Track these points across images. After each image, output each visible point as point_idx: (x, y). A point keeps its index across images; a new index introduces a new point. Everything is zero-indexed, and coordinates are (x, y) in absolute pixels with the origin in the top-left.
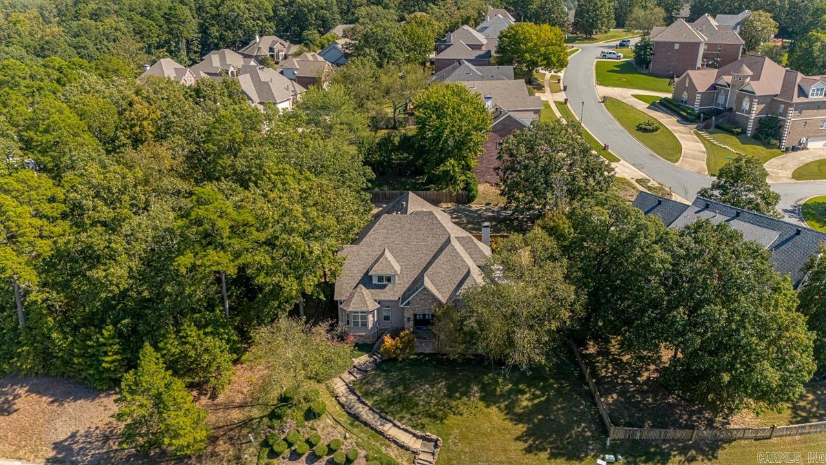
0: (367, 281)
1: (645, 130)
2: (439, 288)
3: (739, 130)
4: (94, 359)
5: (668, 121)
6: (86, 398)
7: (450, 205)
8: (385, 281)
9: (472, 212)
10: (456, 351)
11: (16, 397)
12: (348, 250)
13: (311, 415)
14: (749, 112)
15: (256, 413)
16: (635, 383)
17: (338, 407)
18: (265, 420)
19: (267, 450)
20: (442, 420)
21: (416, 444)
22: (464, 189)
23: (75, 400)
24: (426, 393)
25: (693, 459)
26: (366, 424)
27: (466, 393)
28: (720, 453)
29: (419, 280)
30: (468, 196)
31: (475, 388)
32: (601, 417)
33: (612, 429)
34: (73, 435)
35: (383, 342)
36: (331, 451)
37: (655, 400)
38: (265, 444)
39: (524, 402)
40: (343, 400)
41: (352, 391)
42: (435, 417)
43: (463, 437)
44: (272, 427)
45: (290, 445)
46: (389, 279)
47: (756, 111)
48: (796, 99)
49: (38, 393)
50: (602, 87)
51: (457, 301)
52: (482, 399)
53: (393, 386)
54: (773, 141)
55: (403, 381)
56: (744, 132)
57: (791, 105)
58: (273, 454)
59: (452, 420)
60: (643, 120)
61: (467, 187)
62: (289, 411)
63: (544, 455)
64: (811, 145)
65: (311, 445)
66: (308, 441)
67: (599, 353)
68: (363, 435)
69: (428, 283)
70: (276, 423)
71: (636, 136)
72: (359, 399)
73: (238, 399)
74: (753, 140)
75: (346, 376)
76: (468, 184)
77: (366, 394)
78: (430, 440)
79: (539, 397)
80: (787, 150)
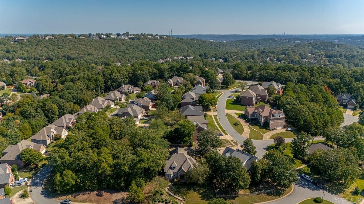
0: (170, 168)
1: (235, 125)
2: (185, 169)
3: (259, 125)
4: (119, 185)
5: (242, 121)
6: (117, 193)
7: (186, 148)
8: (174, 168)
9: (191, 149)
10: (188, 182)
11: (102, 193)
12: (167, 162)
13: (162, 194)
14: (261, 120)
15: (151, 194)
16: (223, 187)
17: (166, 193)
18: (153, 196)
19: (154, 201)
20: (186, 195)
21: (181, 199)
22: (190, 144)
23: (115, 193)
24: (183, 190)
25: (231, 200)
26: (172, 196)
27: (190, 190)
28: (236, 199)
29: (181, 168)
30: (191, 145)
31: (192, 189)
32: (215, 193)
33: (217, 195)
34: (116, 200)
35: (174, 180)
36: (166, 200)
37: (226, 190)
38: (153, 200)
39: (201, 191)
40: (167, 192)
41: (169, 190)
42: (184, 194)
43: (190, 198)
44: (154, 197)
45: (158, 200)
46: (175, 167)
47: (263, 120)
48: (272, 118)
49: (106, 192)
50: (227, 110)
51: (188, 172)
52: (193, 191)
53: (176, 189)
54: (267, 128)
55: (178, 188)
56: (261, 125)
57: (270, 119)
58: (155, 201)
59: (188, 195)
60: (236, 122)
61: (191, 143)
62: (157, 194)
63: (205, 200)
64: (277, 128)
65: (162, 200)
66: (161, 199)
67: (216, 182)
68: (172, 198)
69: (183, 168)
70: (155, 196)
71: (233, 127)
72: (170, 191)
73: (147, 192)
74: (263, 127)
75: (167, 187)
76: (191, 142)
77: (171, 191)
78: (184, 198)
79: (204, 190)
80: (271, 130)
